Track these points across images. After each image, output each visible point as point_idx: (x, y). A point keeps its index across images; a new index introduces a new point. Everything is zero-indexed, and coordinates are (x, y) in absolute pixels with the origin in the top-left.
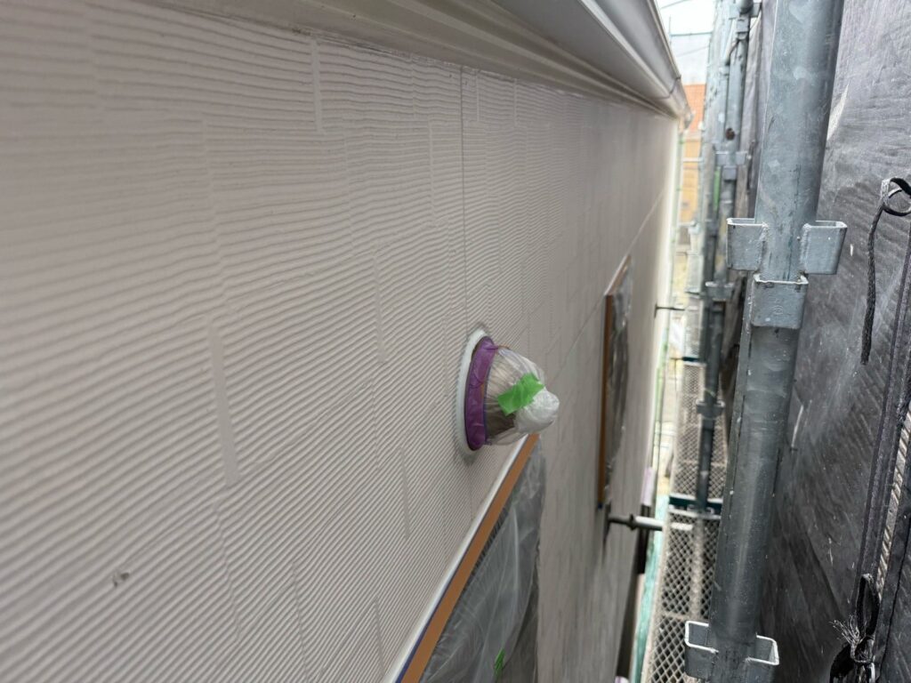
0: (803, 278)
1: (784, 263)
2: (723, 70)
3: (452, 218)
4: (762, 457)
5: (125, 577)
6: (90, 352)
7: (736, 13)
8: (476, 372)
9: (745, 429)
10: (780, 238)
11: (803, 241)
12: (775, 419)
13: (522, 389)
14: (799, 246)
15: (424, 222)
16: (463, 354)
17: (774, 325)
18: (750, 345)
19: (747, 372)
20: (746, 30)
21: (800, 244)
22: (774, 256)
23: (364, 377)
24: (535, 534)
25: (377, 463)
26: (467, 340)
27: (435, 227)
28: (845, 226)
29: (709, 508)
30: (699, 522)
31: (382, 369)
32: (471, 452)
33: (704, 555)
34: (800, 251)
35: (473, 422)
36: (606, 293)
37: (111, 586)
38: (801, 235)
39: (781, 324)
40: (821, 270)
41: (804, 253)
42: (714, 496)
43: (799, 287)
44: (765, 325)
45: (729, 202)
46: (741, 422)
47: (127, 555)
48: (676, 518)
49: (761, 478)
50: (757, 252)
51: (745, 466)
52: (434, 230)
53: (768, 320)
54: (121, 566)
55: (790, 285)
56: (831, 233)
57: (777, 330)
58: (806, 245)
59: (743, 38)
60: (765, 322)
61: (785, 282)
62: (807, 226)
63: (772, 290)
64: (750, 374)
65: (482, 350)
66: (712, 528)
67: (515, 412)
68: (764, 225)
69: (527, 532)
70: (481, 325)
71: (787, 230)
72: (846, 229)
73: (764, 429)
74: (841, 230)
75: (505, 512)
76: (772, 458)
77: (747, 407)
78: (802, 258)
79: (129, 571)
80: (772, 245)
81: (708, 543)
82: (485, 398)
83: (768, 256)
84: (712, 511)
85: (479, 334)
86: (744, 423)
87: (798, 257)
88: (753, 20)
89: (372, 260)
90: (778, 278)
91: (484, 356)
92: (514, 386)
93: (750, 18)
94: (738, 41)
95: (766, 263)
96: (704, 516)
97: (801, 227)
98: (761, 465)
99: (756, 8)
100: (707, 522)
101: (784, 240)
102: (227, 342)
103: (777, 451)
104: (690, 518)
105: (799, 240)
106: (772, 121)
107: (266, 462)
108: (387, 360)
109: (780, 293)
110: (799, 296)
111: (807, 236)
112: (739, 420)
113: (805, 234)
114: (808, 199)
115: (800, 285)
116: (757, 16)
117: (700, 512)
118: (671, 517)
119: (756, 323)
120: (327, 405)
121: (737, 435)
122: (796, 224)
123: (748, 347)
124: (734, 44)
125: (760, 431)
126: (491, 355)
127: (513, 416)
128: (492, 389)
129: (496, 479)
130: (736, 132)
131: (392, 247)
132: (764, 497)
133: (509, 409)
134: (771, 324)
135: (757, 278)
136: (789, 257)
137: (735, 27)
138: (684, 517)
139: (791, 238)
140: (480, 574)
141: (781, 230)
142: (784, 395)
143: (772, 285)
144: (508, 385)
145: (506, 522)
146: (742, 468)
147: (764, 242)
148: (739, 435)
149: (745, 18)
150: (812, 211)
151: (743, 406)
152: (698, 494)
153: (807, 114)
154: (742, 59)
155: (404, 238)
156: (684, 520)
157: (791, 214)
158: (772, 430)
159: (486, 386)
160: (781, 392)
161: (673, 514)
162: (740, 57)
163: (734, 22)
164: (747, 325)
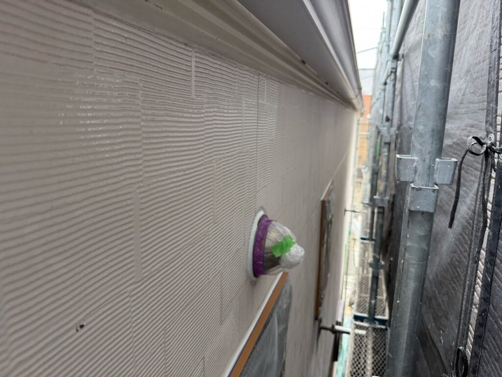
0: (435, 186)
1: (426, 178)
2: (382, 87)
3: (251, 149)
4: (415, 282)
5: (82, 326)
6: (78, 198)
7: (391, 58)
8: (260, 233)
9: (405, 266)
10: (424, 165)
11: (436, 167)
12: (422, 261)
13: (284, 243)
14: (433, 170)
15: (238, 149)
16: (253, 223)
17: (422, 210)
18: (408, 222)
19: (407, 235)
20: (395, 67)
21: (434, 168)
22: (421, 174)
23: (205, 229)
24: (286, 329)
25: (208, 279)
26: (255, 216)
27: (243, 153)
28: (456, 160)
29: (375, 321)
30: (370, 329)
31: (215, 226)
32: (254, 279)
33: (373, 348)
34: (434, 172)
35: (257, 261)
36: (322, 198)
37: (75, 331)
38: (434, 164)
39: (425, 209)
40: (445, 182)
41: (436, 173)
42: (378, 315)
43: (434, 191)
44: (417, 210)
45: (386, 154)
46: (404, 263)
47: (84, 314)
48: (358, 327)
49: (414, 294)
50: (412, 172)
51: (406, 286)
52: (242, 154)
53: (418, 207)
54: (80, 320)
55: (429, 189)
56: (450, 163)
57: (423, 213)
58: (437, 169)
59: (394, 71)
60: (417, 208)
61: (427, 188)
62: (438, 160)
63: (420, 191)
64: (408, 236)
65: (263, 222)
66: (377, 332)
67: (281, 256)
68: (416, 158)
69: (282, 327)
70: (262, 208)
71: (427, 161)
72: (457, 162)
73: (416, 266)
74: (455, 162)
75: (271, 315)
76: (420, 282)
77: (407, 255)
78: (435, 176)
79: (84, 324)
80: (420, 169)
81: (375, 341)
82: (264, 248)
83: (418, 174)
84: (377, 323)
85: (261, 213)
86: (405, 264)
87: (433, 175)
88: (399, 62)
89: (213, 166)
90: (423, 186)
91: (264, 225)
92: (280, 242)
93: (398, 60)
94: (392, 72)
95: (416, 178)
96: (373, 326)
97: (434, 160)
98: (414, 286)
99: (400, 56)
100: (374, 329)
101: (427, 167)
102: (142, 201)
103: (422, 279)
104: (365, 327)
105: (434, 166)
106: (420, 106)
107: (155, 270)
108: (217, 221)
109: (425, 193)
110: (434, 195)
111: (438, 165)
112: (402, 261)
113: (436, 164)
114: (438, 146)
115: (435, 190)
116: (401, 60)
117: (371, 323)
118: (355, 326)
119: (413, 209)
120: (187, 242)
121: (401, 270)
122: (432, 158)
123: (407, 222)
124: (389, 74)
125: (414, 267)
126: (268, 224)
127: (279, 258)
128: (268, 243)
129: (266, 296)
130: (390, 118)
131: (223, 160)
132: (416, 304)
133: (277, 254)
134: (420, 210)
135: (412, 185)
136: (429, 175)
137: (390, 65)
138: (362, 326)
139: (430, 165)
140: (258, 348)
141: (424, 161)
142: (426, 248)
143: (420, 189)
144: (277, 241)
145: (271, 320)
146: (404, 288)
147: (416, 167)
148: (403, 270)
149: (395, 61)
150: (440, 151)
151: (404, 254)
152: (369, 313)
153: (437, 103)
154: (394, 82)
155: (228, 157)
156: (362, 328)
157: (429, 153)
158: (420, 267)
159: (265, 241)
160: (424, 246)
161: (355, 324)
162: (393, 80)
163: (389, 63)
164: (407, 211)
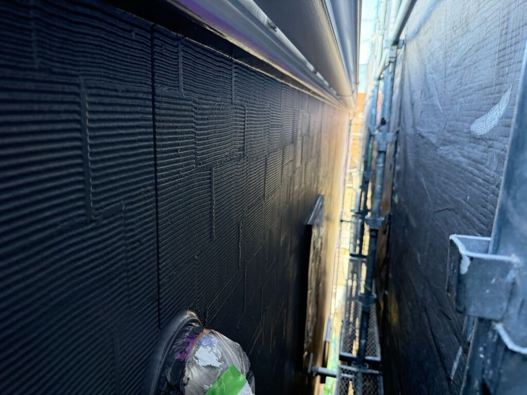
2: (375, 83)
7: (390, 44)
20: (395, 56)
29: (365, 364)
36: (308, 223)
42: (368, 355)
45: (381, 165)
48: (344, 371)
50: (502, 295)
59: (394, 62)
68: (514, 259)
84: (367, 366)
88: (399, 50)
94: (390, 62)
96: (363, 371)
99: (401, 43)
100: (364, 375)
104: (354, 372)
116: (401, 48)
117: (360, 367)
124: (387, 64)
130: (387, 121)
137: (387, 53)
152: (359, 352)
156: (349, 372)
162: (391, 73)
163: (387, 50)
